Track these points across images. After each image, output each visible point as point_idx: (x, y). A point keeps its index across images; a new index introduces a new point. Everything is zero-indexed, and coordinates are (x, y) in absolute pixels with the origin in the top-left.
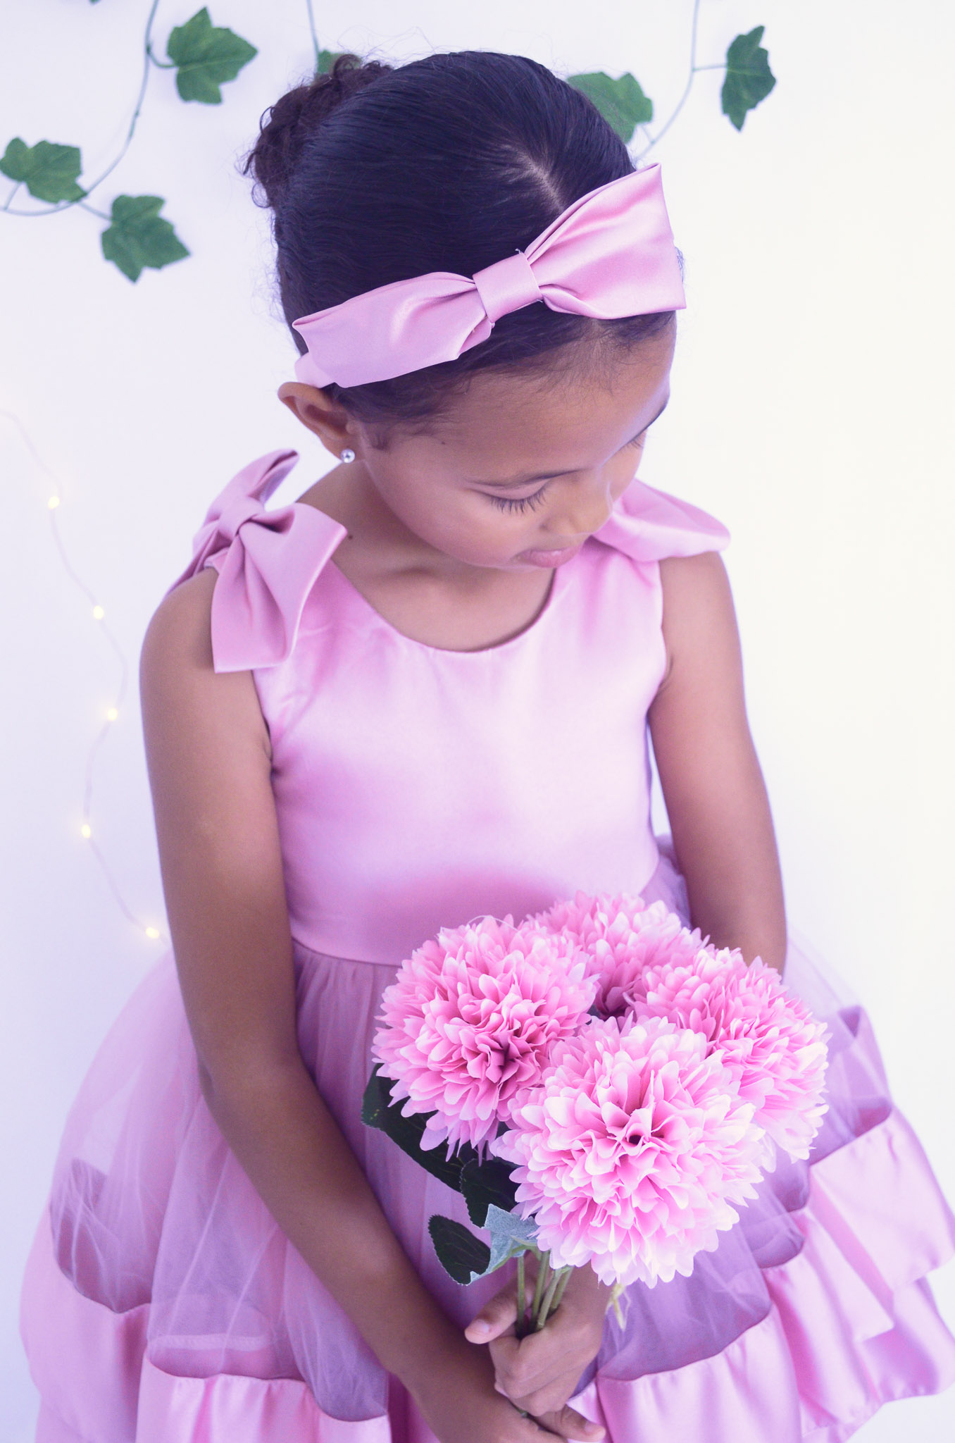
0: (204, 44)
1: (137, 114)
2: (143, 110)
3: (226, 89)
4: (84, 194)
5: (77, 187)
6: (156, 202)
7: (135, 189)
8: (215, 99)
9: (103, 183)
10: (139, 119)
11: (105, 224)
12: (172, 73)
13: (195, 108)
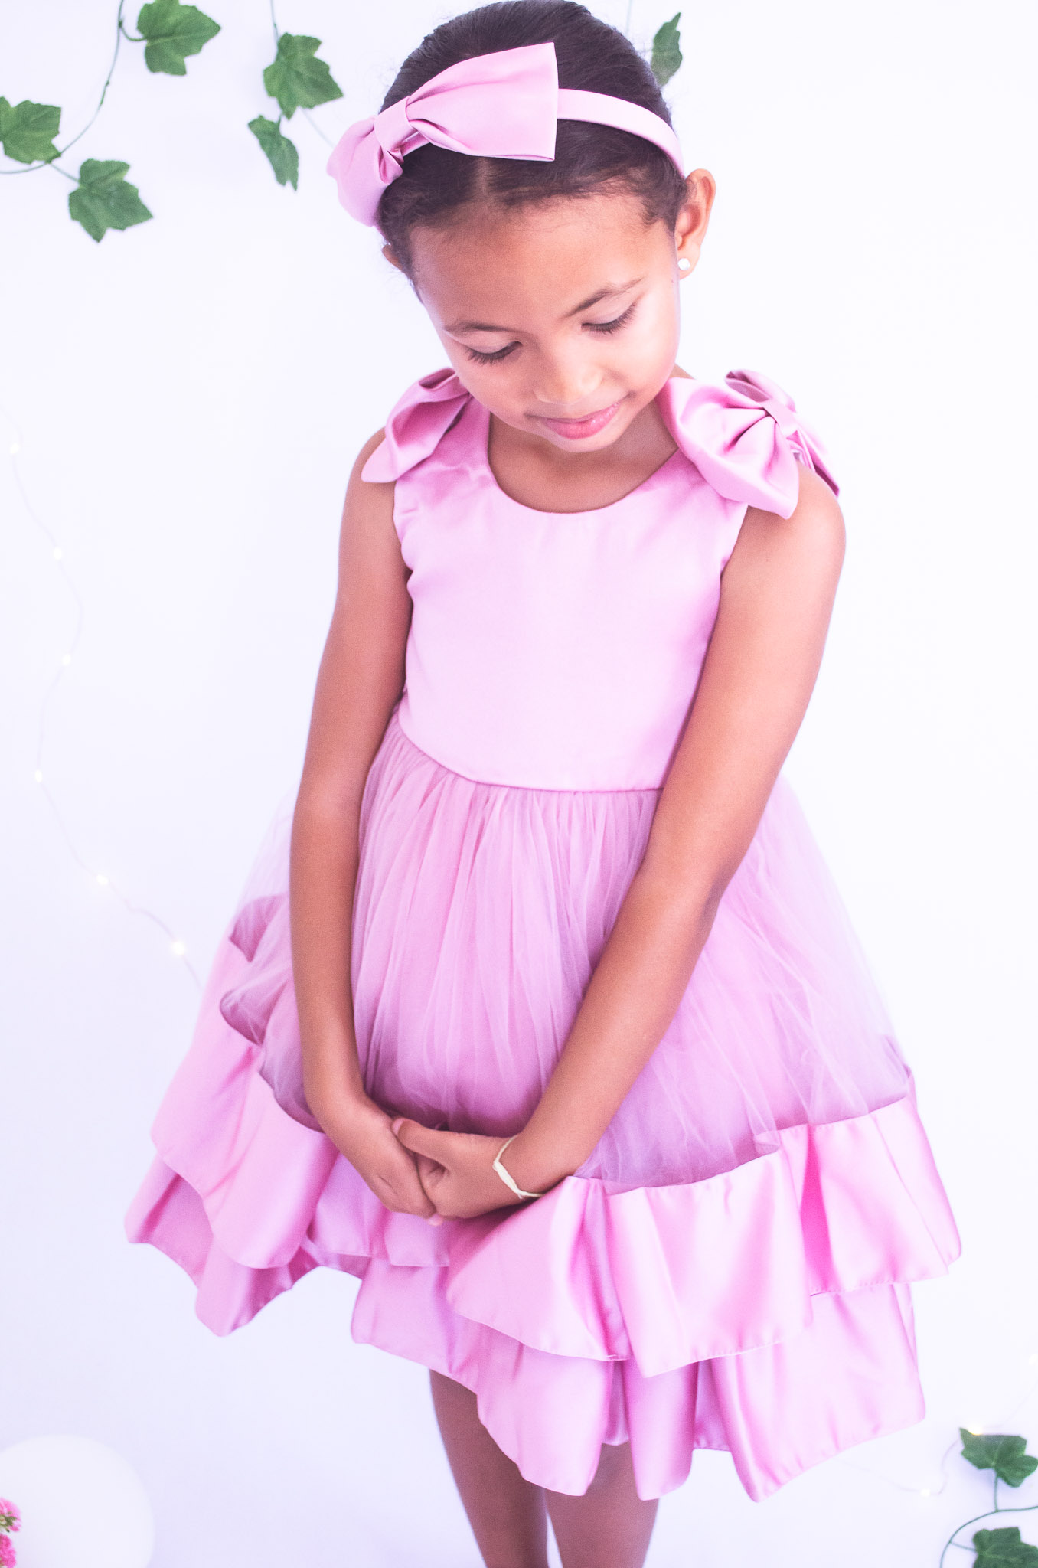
0: (172, 20)
1: (108, 83)
2: (112, 81)
3: (190, 62)
4: (58, 155)
5: (53, 147)
6: (123, 167)
7: (103, 154)
8: (181, 71)
9: (73, 146)
10: (109, 88)
11: (74, 186)
12: (143, 45)
13: (162, 77)
